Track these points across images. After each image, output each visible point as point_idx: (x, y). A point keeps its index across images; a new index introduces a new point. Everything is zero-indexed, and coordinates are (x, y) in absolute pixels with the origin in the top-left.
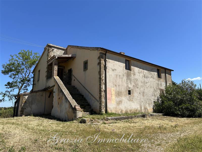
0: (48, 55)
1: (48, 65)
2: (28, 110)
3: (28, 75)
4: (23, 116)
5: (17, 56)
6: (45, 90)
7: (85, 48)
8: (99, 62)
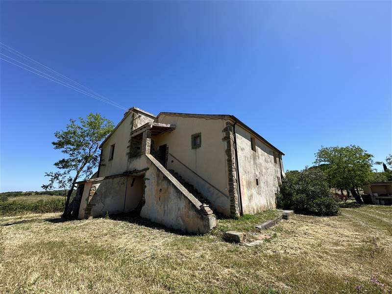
0: (132, 123)
1: (132, 137)
2: (99, 207)
3: (94, 150)
4: (91, 218)
5: (83, 121)
6: (127, 174)
7: (195, 116)
8: (225, 135)
